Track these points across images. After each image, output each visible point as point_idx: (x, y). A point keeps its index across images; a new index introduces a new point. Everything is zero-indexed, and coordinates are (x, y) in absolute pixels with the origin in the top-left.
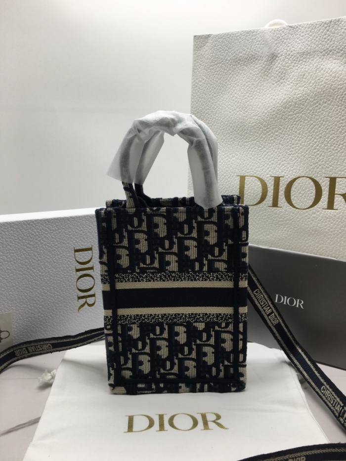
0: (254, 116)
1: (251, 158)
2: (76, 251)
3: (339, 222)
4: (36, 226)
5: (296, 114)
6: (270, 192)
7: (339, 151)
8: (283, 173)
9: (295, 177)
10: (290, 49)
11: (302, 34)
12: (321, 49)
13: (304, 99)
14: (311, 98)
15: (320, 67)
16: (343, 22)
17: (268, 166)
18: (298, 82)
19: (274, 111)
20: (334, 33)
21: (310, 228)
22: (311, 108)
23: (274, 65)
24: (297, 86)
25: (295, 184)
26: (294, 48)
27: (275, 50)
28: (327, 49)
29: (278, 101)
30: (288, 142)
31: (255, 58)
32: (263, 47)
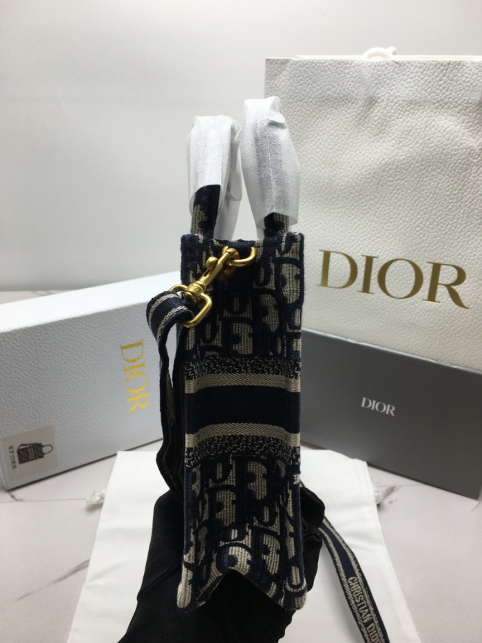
0: (344, 176)
1: (338, 230)
3: (441, 317)
5: (397, 180)
6: (360, 274)
7: (446, 233)
8: (377, 253)
9: (391, 259)
10: (394, 94)
11: (411, 76)
13: (408, 163)
14: (417, 162)
15: (431, 123)
16: (464, 68)
17: (359, 242)
18: (401, 140)
19: (369, 174)
20: (452, 80)
22: (415, 176)
23: (372, 112)
24: (401, 144)
26: (399, 94)
27: (374, 93)
28: (442, 100)
29: (375, 161)
30: (385, 215)
31: (347, 99)
32: (359, 86)
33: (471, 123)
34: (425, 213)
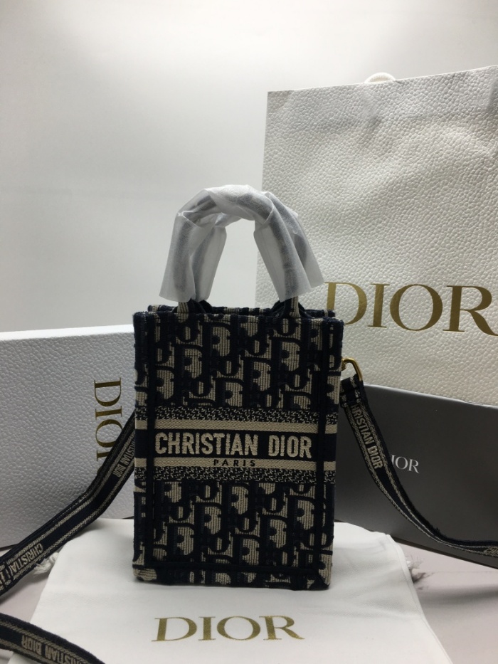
0: (348, 201)
1: (344, 258)
2: (97, 385)
3: (466, 349)
4: (41, 347)
5: (406, 199)
6: (370, 306)
7: (465, 251)
8: (389, 280)
9: (404, 286)
10: (398, 112)
11: (415, 93)
12: (441, 112)
13: (417, 179)
14: (427, 177)
15: (439, 136)
16: (469, 78)
17: (368, 270)
18: (408, 156)
19: (376, 195)
20: (458, 91)
21: (426, 357)
22: (426, 192)
23: (377, 133)
24: (408, 161)
25: (405, 295)
26: (403, 111)
27: (378, 113)
28: (449, 112)
29: (381, 182)
30: (396, 237)
31: (350, 123)
32: (362, 109)
33: (481, 131)
34: (440, 231)
